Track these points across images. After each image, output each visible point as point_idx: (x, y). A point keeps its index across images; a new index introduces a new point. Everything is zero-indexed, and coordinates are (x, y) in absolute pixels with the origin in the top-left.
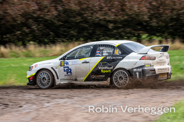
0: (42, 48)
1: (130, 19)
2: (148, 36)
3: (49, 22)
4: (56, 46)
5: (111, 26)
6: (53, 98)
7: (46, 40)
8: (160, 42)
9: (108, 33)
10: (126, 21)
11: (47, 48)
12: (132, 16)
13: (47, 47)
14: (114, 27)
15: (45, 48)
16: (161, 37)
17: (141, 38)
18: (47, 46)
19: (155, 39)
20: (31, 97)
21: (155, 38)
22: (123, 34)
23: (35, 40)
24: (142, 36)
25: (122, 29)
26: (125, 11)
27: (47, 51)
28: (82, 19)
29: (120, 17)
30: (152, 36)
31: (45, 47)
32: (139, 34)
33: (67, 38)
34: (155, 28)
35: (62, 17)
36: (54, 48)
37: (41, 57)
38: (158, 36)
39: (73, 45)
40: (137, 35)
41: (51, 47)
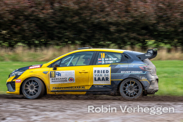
0: (32, 52)
1: (134, 22)
2: (155, 43)
3: (42, 21)
4: (48, 49)
5: (113, 29)
6: (42, 110)
7: (37, 42)
8: (169, 51)
9: (109, 36)
10: (130, 24)
11: (38, 52)
12: (137, 19)
13: (38, 50)
14: (116, 31)
15: (35, 51)
16: (170, 44)
17: (147, 44)
18: (38, 48)
19: (163, 47)
20: (16, 108)
21: (162, 45)
22: (126, 39)
23: (24, 42)
24: (148, 42)
25: (125, 34)
26: (129, 12)
27: (37, 55)
28: (79, 19)
29: (124, 19)
30: (160, 43)
31: (36, 49)
32: (144, 40)
33: (62, 41)
34: (163, 33)
35: (57, 16)
36: (45, 51)
37: (30, 61)
38: (166, 43)
39: (68, 50)
40: (142, 41)
41: (42, 50)
